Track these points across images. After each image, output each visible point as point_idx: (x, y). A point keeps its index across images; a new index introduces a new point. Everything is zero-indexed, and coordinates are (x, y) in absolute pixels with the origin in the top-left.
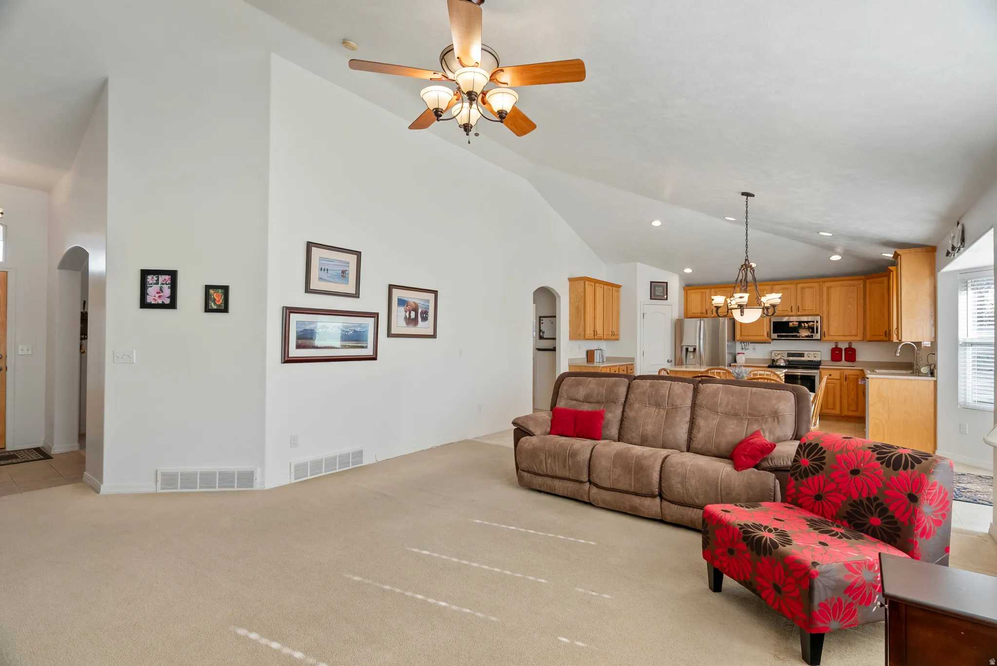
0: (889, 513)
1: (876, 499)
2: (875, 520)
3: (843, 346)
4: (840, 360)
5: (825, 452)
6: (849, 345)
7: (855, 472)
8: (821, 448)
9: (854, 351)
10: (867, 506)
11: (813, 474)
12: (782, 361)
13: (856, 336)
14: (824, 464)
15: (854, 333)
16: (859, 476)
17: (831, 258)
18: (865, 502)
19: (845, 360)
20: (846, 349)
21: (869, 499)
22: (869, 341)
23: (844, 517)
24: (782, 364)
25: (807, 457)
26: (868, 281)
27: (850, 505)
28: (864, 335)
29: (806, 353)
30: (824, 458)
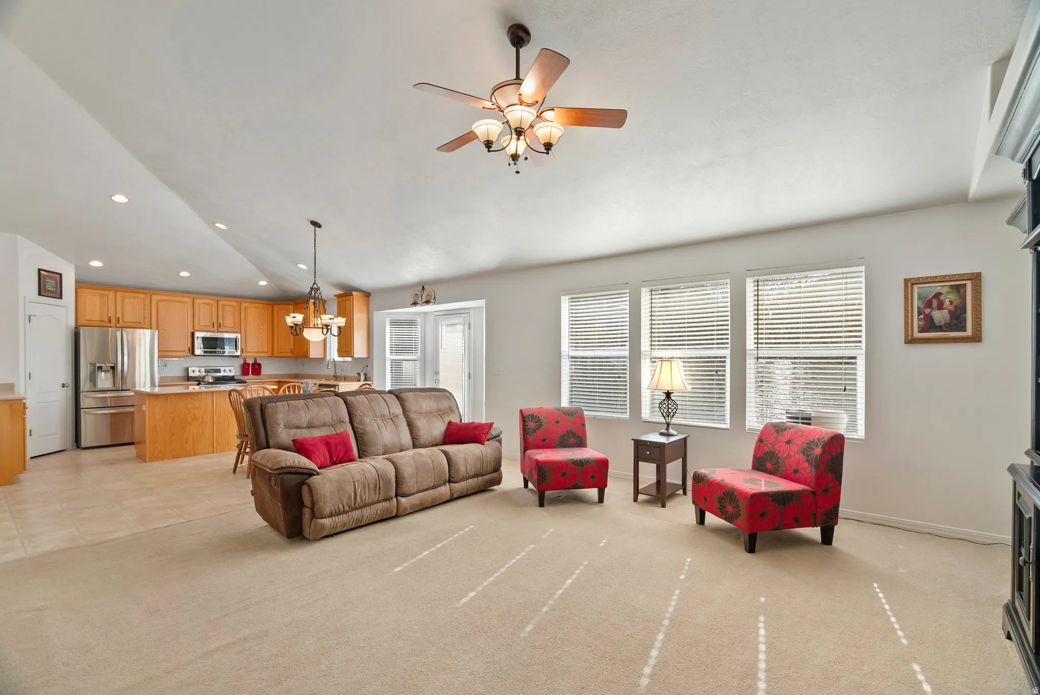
0: (577, 435)
1: (570, 431)
2: (573, 440)
3: (250, 361)
4: (248, 374)
5: (539, 417)
6: (255, 361)
7: (557, 422)
8: (536, 416)
9: (260, 365)
10: (568, 435)
11: (538, 429)
12: (210, 378)
13: (266, 352)
14: (542, 423)
15: (265, 350)
16: (559, 424)
17: (259, 283)
18: (566, 434)
19: (252, 374)
20: (253, 364)
21: (567, 432)
22: (275, 357)
23: (559, 445)
24: (210, 381)
25: (532, 421)
26: (276, 307)
27: (560, 438)
28: (273, 352)
29: (222, 369)
30: (540, 420)
